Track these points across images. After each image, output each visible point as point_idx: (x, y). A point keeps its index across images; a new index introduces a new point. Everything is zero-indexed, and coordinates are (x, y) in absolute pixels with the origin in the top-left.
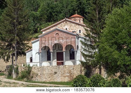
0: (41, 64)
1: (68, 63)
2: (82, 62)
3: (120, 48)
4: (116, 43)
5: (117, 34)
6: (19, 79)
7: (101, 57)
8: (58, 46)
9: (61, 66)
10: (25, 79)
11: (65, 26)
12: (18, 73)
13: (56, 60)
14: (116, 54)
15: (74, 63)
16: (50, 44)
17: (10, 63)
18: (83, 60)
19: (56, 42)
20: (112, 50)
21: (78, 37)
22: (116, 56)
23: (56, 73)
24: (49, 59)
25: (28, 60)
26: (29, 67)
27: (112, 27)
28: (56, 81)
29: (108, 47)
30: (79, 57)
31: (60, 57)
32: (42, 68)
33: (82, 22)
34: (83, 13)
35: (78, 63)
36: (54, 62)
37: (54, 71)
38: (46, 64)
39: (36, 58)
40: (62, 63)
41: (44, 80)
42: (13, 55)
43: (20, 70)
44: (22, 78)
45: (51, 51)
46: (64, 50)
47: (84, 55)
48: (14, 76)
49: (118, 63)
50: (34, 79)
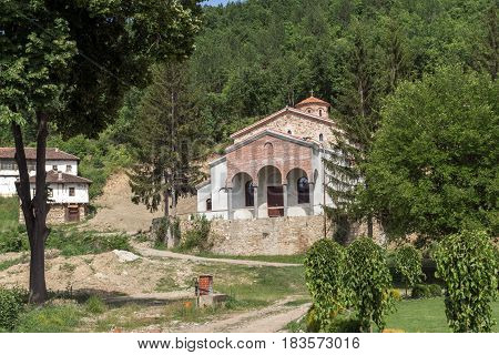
0: (231, 213)
1: (295, 211)
2: (326, 209)
3: (415, 175)
4: (406, 163)
5: (408, 141)
6: (181, 250)
7: (371, 196)
8: (270, 172)
9: (279, 219)
10: (196, 250)
11: (287, 125)
12: (178, 237)
13: (266, 204)
14: (407, 190)
15: (309, 211)
16: (250, 165)
17: (160, 213)
18: (330, 203)
19: (266, 162)
20: (397, 179)
21: (314, 148)
22: (406, 195)
23: (266, 235)
24: (249, 202)
25: (202, 206)
26: (205, 222)
27: (397, 125)
28: (266, 253)
29: (388, 173)
30: (319, 197)
31: (275, 198)
32: (235, 224)
34: (327, 94)
35: (318, 210)
36: (263, 210)
37: (261, 229)
38: (242, 214)
39: (221, 200)
40: (281, 212)
41: (239, 251)
42: (168, 193)
43: (183, 230)
44: (190, 246)
45: (256, 182)
46: (284, 181)
47: (331, 192)
48: (170, 242)
49: (413, 211)
50: (215, 250)
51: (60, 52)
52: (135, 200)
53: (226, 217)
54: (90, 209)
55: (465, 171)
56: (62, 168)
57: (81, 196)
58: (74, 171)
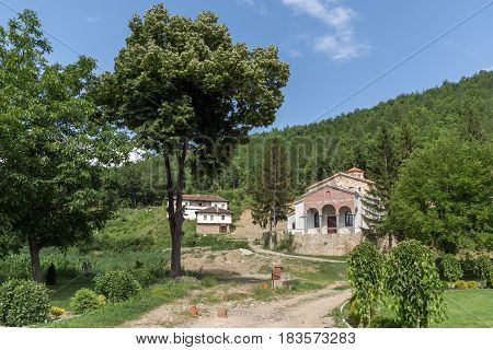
0: (306, 231)
1: (343, 231)
2: (363, 229)
3: (424, 208)
4: (418, 200)
5: (420, 186)
6: (277, 250)
7: (393, 221)
8: (328, 208)
9: (333, 235)
10: (286, 250)
11: (342, 182)
12: (276, 243)
13: (326, 227)
14: (419, 217)
15: (352, 231)
16: (319, 205)
17: (267, 230)
18: (365, 226)
19: (326, 202)
20: (412, 210)
21: (357, 196)
22: (419, 219)
23: (326, 244)
24: (316, 225)
25: (290, 226)
26: (291, 235)
27: (411, 176)
28: (326, 254)
29: (406, 206)
30: (358, 222)
31: (331, 223)
32: (308, 237)
33: (362, 177)
35: (357, 230)
36: (324, 230)
37: (323, 241)
38: (312, 231)
39: (300, 224)
40: (335, 231)
41: (310, 252)
42: (272, 219)
43: (278, 240)
44: (282, 248)
45: (320, 213)
46: (337, 213)
47: (365, 219)
48: (272, 246)
50: (296, 251)
51: (183, 114)
52: (254, 223)
53: (303, 232)
54: (232, 227)
55: (461, 205)
56: (219, 205)
57: (228, 220)
58: (225, 208)
